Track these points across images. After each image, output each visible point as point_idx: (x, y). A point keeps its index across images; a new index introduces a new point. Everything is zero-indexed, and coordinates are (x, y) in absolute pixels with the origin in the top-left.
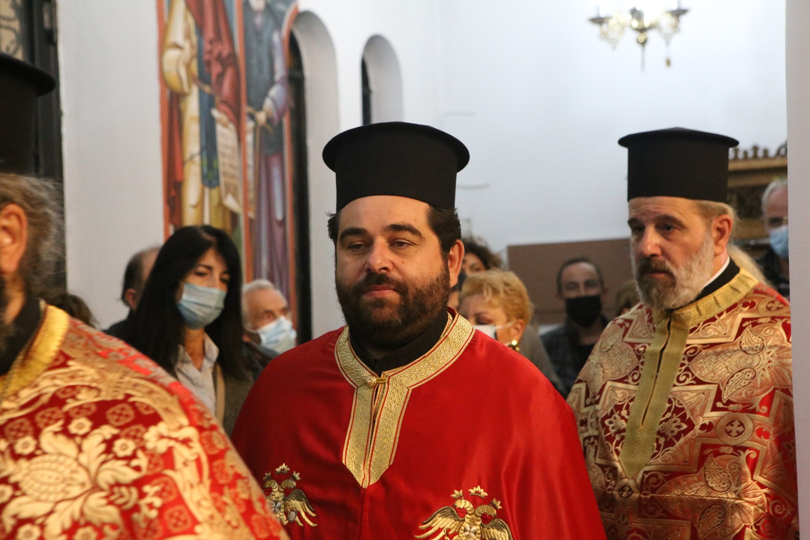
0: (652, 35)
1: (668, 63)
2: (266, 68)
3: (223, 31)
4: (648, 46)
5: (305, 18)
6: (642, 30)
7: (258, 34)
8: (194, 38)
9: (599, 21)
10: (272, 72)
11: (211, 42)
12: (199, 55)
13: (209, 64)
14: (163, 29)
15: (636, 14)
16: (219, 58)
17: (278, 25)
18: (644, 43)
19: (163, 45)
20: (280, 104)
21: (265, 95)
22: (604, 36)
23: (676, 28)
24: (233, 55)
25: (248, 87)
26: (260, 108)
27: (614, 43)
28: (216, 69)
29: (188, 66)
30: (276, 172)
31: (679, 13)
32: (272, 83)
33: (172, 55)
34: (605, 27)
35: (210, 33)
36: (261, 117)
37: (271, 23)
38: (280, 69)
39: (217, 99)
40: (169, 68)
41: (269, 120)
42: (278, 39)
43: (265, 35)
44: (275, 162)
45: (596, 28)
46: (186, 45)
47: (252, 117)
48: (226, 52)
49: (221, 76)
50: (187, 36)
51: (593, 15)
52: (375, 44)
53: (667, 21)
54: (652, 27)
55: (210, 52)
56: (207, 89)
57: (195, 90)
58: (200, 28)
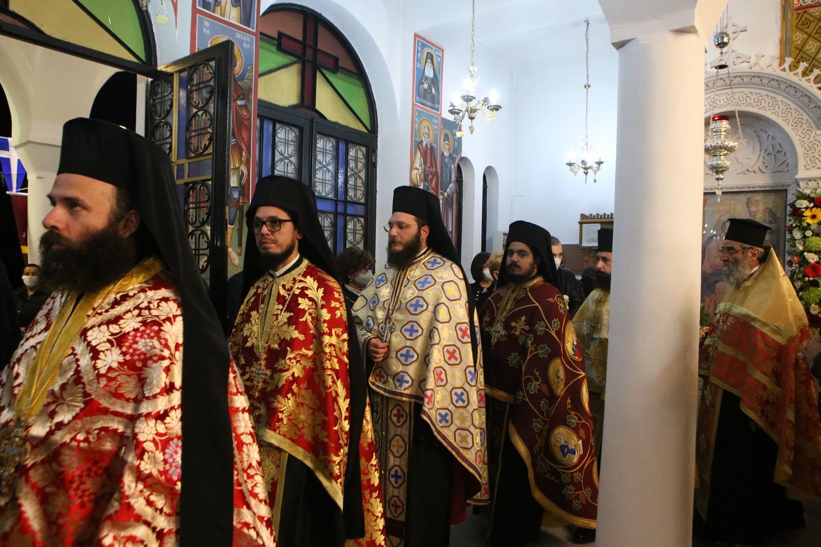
0: (590, 171)
1: (595, 181)
2: (448, 177)
3: (433, 163)
4: (588, 174)
5: (464, 159)
6: (586, 169)
7: (446, 165)
8: (423, 166)
9: (570, 164)
10: (451, 179)
11: (429, 167)
12: (424, 172)
13: (428, 175)
14: (412, 163)
15: (583, 162)
16: (431, 173)
17: (454, 162)
18: (586, 174)
19: (412, 168)
20: (453, 190)
21: (448, 186)
22: (572, 170)
23: (598, 168)
24: (436, 172)
25: (441, 183)
26: (446, 191)
27: (575, 173)
28: (430, 177)
29: (420, 176)
30: (450, 214)
31: (600, 163)
32: (450, 182)
33: (415, 172)
34: (572, 167)
35: (429, 165)
36: (446, 194)
37: (451, 161)
38: (453, 178)
39: (430, 187)
40: (414, 177)
41: (448, 195)
42: (453, 167)
43: (449, 166)
44: (450, 210)
45: (569, 167)
46: (420, 168)
47: (442, 194)
48: (434, 171)
49: (432, 180)
50: (421, 165)
51: (569, 162)
52: (489, 169)
53: (595, 166)
54: (589, 168)
55: (428, 171)
56: (427, 184)
57: (422, 184)
58: (425, 163)
